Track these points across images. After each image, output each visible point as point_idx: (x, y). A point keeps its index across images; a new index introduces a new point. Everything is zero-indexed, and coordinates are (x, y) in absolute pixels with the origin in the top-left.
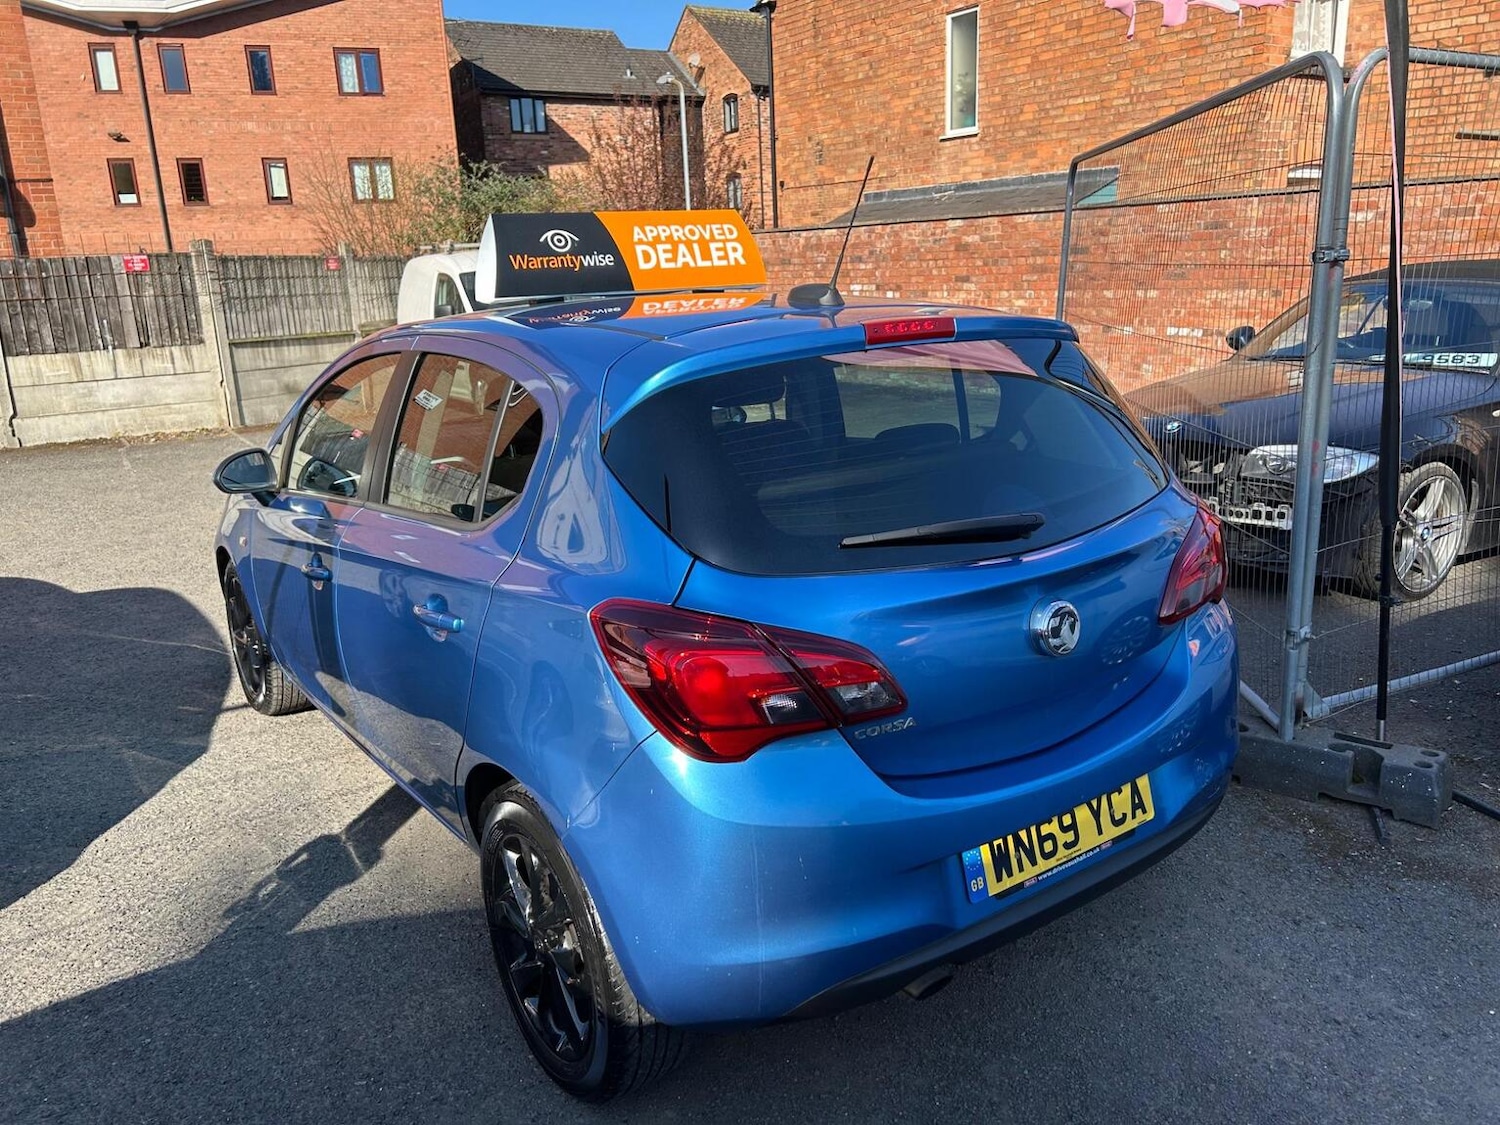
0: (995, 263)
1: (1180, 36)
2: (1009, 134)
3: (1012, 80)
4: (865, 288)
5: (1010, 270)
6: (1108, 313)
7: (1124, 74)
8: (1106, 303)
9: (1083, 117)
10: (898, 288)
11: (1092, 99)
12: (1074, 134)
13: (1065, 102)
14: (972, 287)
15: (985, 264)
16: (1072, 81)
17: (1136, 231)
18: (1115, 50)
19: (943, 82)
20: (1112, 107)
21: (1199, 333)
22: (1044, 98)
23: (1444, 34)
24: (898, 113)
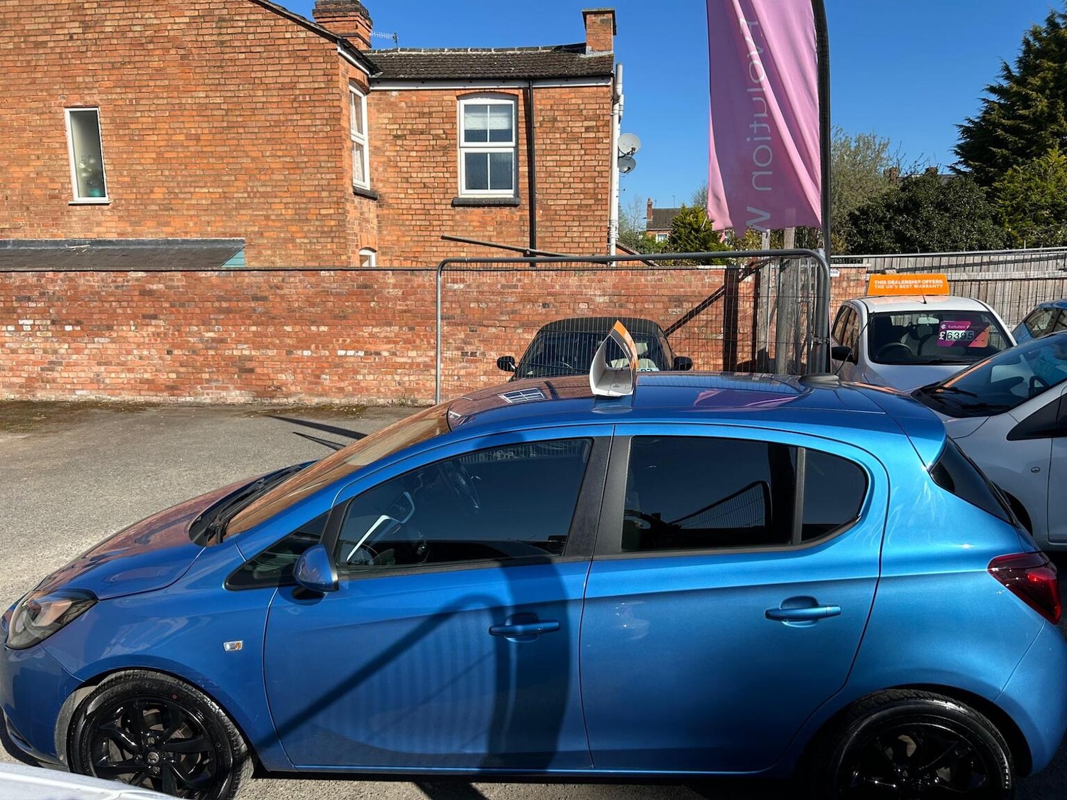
0: (183, 305)
1: (282, 159)
2: (143, 207)
3: (140, 168)
4: (38, 322)
5: (198, 311)
6: (289, 341)
7: (240, 177)
8: (288, 335)
9: (209, 202)
10: (78, 323)
11: (215, 190)
12: (202, 213)
13: (192, 190)
14: (162, 323)
15: (172, 306)
16: (197, 175)
17: (306, 287)
18: (231, 160)
19: (67, 159)
20: (234, 198)
21: (361, 354)
22: (172, 184)
23: (427, 180)
24: (19, 178)
